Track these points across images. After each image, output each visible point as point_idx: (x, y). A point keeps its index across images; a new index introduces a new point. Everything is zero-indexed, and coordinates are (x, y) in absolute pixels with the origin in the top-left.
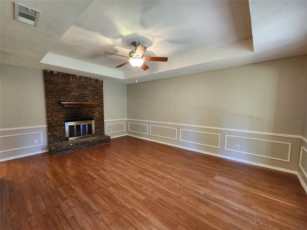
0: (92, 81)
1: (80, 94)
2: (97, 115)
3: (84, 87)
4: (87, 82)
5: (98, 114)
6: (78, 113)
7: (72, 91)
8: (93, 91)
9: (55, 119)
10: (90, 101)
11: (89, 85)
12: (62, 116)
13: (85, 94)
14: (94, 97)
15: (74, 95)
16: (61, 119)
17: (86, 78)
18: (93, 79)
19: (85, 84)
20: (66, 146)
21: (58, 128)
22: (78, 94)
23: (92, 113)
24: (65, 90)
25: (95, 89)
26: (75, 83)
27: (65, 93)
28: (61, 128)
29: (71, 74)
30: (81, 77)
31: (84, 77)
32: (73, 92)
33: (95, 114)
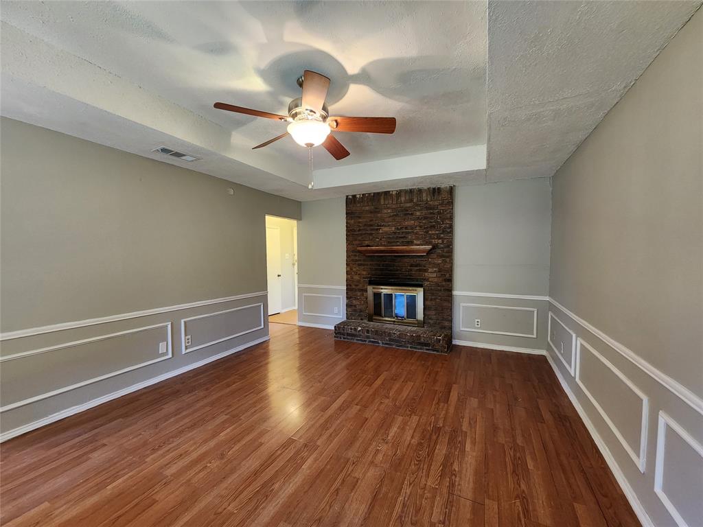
0: (424, 195)
1: (398, 229)
2: (432, 275)
3: (407, 213)
4: (411, 201)
5: (435, 275)
6: (392, 268)
7: (383, 226)
8: (425, 218)
9: (355, 278)
10: (418, 242)
11: (417, 205)
12: (364, 273)
13: (406, 228)
14: (427, 232)
15: (386, 233)
16: (364, 278)
17: (411, 191)
18: (426, 190)
19: (408, 205)
20: (351, 329)
21: (359, 294)
22: (393, 229)
23: (420, 270)
24: (371, 225)
25: (431, 213)
26: (388, 208)
27: (372, 230)
28: (363, 295)
29: (382, 192)
30: (399, 193)
31: (406, 191)
32: (385, 226)
33: (426, 274)
